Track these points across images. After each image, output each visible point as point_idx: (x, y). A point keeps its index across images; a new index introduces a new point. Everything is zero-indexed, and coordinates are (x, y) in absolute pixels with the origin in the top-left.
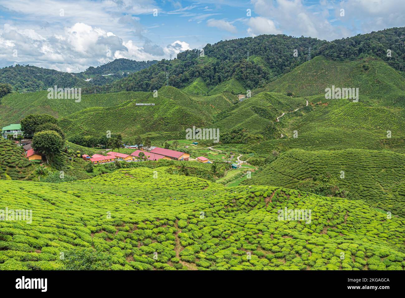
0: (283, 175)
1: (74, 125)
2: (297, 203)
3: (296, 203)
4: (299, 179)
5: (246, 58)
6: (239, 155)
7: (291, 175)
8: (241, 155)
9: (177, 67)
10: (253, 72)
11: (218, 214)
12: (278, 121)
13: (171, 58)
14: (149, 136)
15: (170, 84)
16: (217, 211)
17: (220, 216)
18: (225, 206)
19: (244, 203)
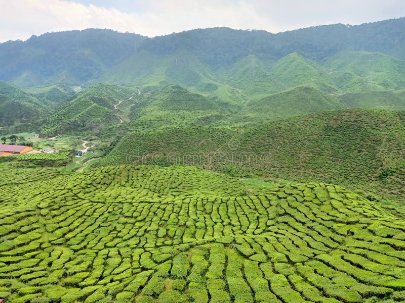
6: (84, 142)
8: (86, 142)
12: (116, 108)
16: (75, 194)
17: (80, 198)
18: (83, 188)
19: (99, 183)
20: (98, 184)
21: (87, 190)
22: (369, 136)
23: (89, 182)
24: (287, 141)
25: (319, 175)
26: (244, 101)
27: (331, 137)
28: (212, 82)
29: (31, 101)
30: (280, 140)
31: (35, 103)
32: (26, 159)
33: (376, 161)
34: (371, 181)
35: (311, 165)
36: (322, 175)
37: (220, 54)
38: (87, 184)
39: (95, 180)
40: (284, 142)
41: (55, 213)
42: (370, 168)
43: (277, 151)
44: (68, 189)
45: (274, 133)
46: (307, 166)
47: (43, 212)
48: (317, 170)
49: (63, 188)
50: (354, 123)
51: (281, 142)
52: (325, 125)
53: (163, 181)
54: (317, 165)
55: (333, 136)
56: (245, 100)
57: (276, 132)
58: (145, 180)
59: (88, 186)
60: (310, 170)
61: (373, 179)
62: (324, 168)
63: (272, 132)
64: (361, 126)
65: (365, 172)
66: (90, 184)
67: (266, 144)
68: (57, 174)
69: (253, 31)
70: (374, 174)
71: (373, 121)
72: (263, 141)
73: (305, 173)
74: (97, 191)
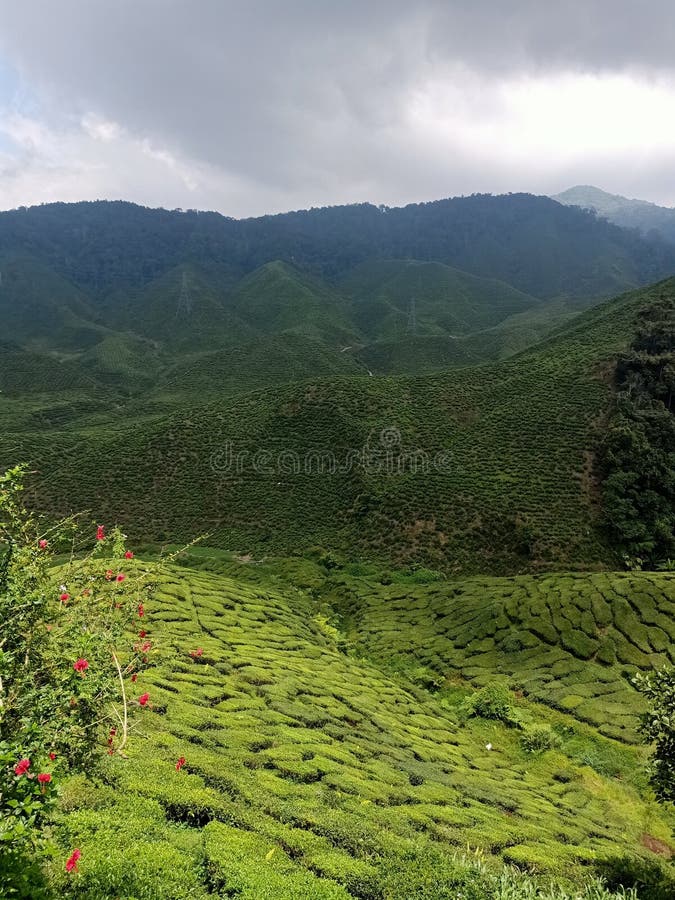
22: (345, 432)
24: (195, 455)
25: (252, 524)
26: (162, 367)
27: (283, 439)
28: (92, 326)
30: (181, 454)
33: (353, 483)
34: (342, 525)
35: (237, 503)
36: (256, 523)
37: (112, 262)
40: (188, 458)
42: (342, 498)
43: (172, 479)
45: (168, 440)
46: (229, 506)
48: (248, 512)
50: (324, 407)
51: (183, 459)
52: (273, 415)
54: (249, 503)
55: (286, 436)
56: (166, 364)
57: (171, 437)
60: (235, 515)
61: (346, 520)
62: (262, 507)
63: (164, 436)
64: (335, 412)
65: (334, 507)
67: (148, 464)
69: (191, 213)
70: (349, 511)
71: (355, 401)
72: (141, 459)
73: (225, 522)
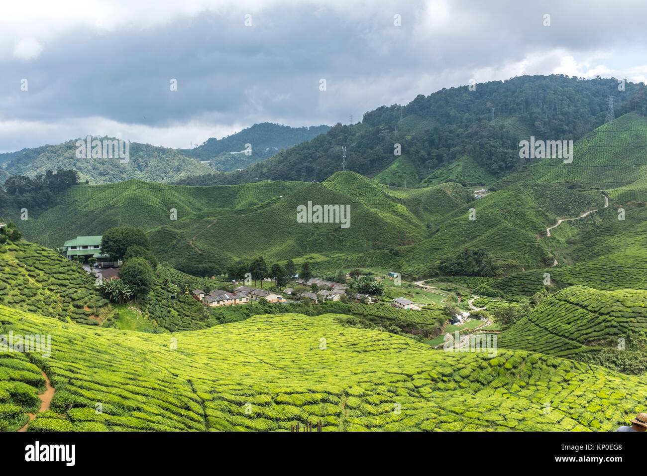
0: (551, 335)
1: (180, 240)
2: (568, 381)
3: (565, 381)
4: (582, 343)
5: (490, 120)
6: (472, 298)
7: (567, 335)
8: (476, 297)
9: (362, 137)
10: (503, 144)
11: (419, 392)
12: (549, 235)
13: (351, 121)
14: (309, 261)
15: (350, 168)
16: (416, 387)
17: (422, 397)
18: (433, 380)
19: (467, 377)
20: (464, 378)
21: (441, 385)
23: (448, 370)
29: (395, 212)
31: (401, 216)
32: (365, 313)
38: (443, 375)
39: (459, 369)
41: (369, 408)
44: (407, 375)
47: (352, 401)
49: (400, 371)
53: (606, 403)
58: (564, 393)
59: (445, 379)
66: (450, 375)
68: (404, 346)
74: (458, 392)
